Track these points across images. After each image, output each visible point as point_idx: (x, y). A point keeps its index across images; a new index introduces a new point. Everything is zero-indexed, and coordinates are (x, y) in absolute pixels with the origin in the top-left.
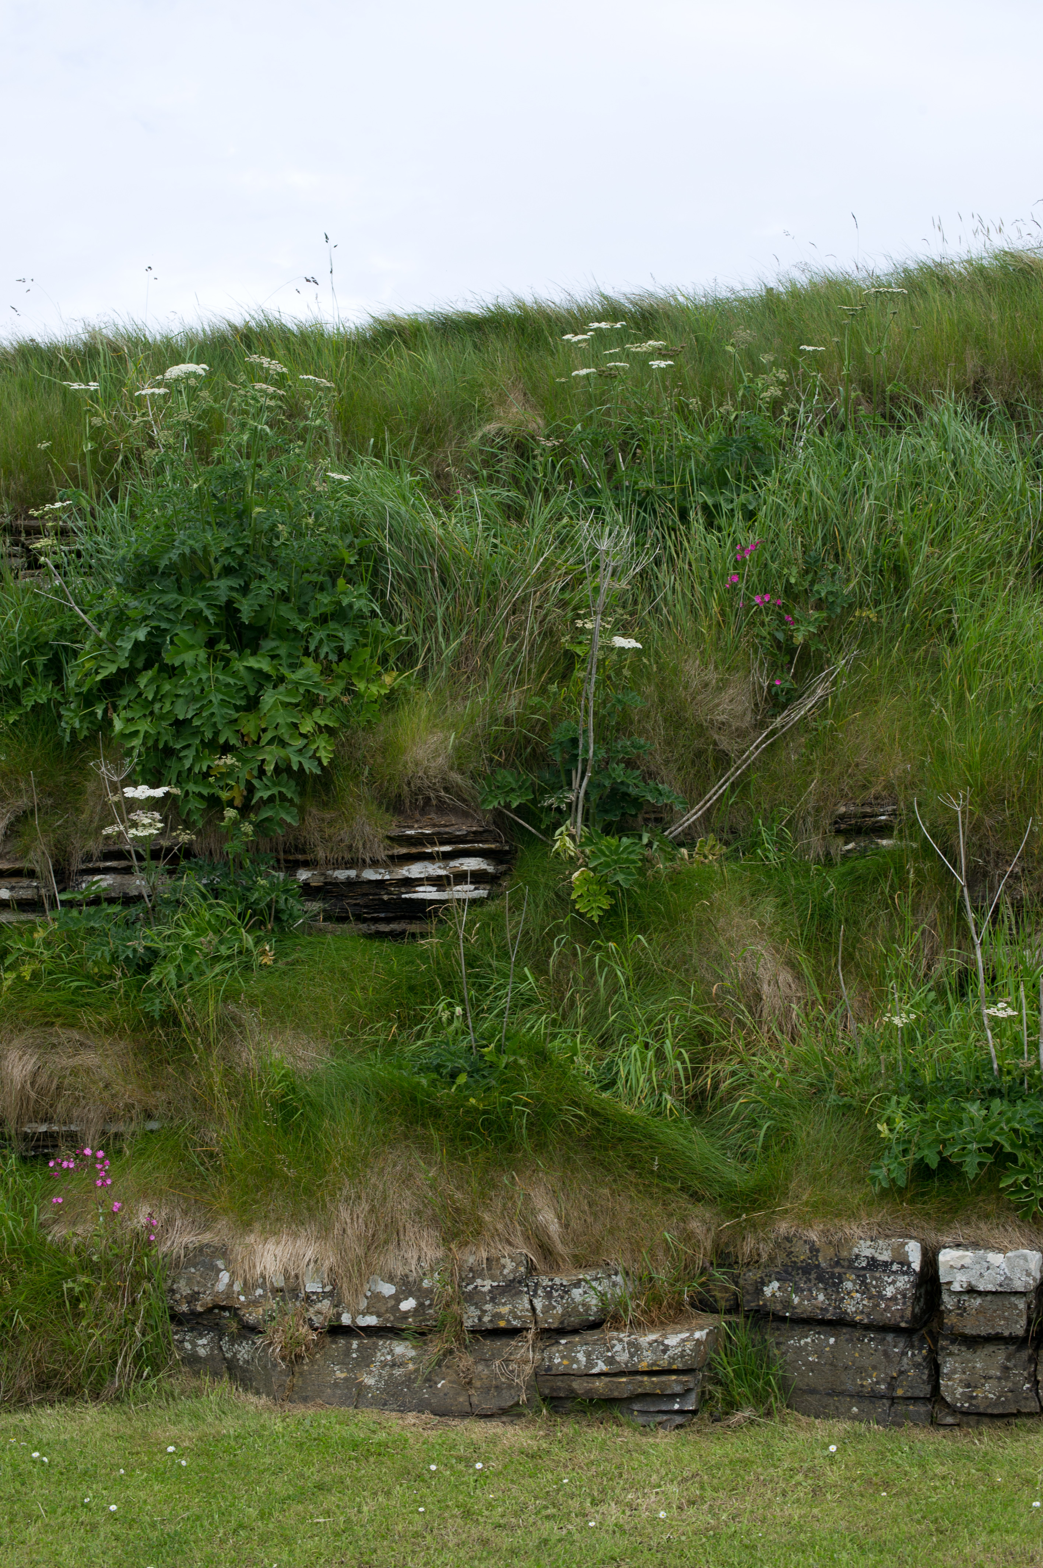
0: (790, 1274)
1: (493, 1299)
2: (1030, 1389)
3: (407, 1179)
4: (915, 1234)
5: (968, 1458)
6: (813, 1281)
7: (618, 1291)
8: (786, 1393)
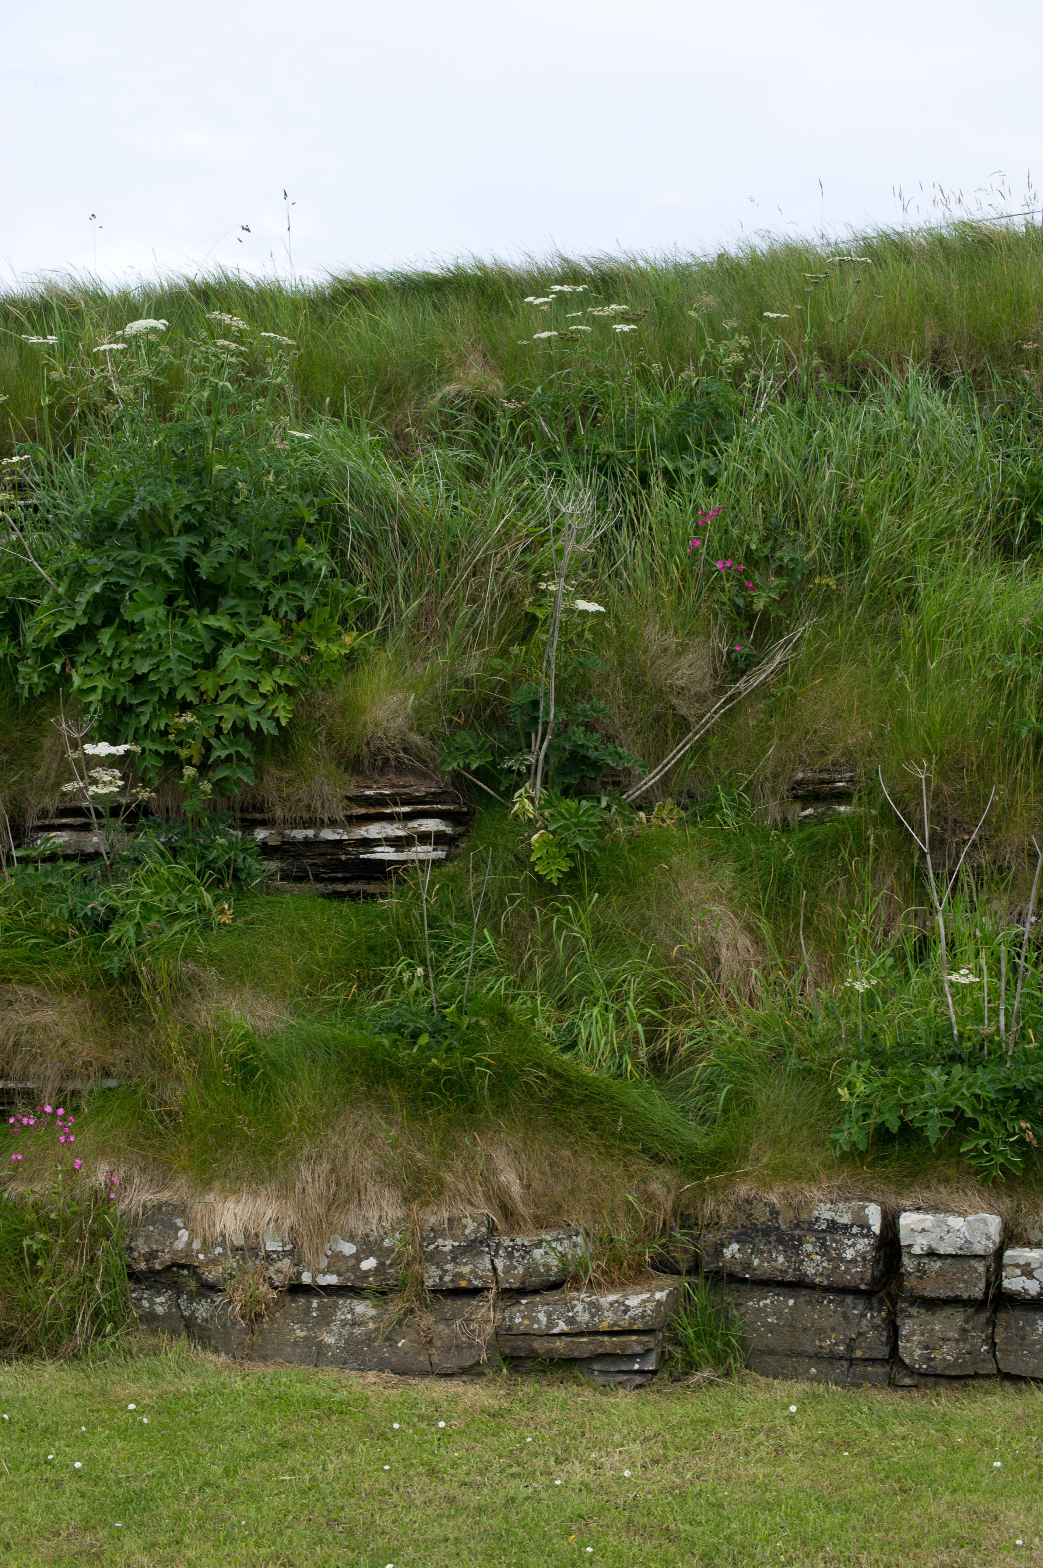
0: (750, 1236)
1: (454, 1259)
2: (987, 1352)
3: (368, 1139)
4: (875, 1197)
5: (927, 1418)
6: (773, 1244)
7: (579, 1251)
8: (746, 1353)
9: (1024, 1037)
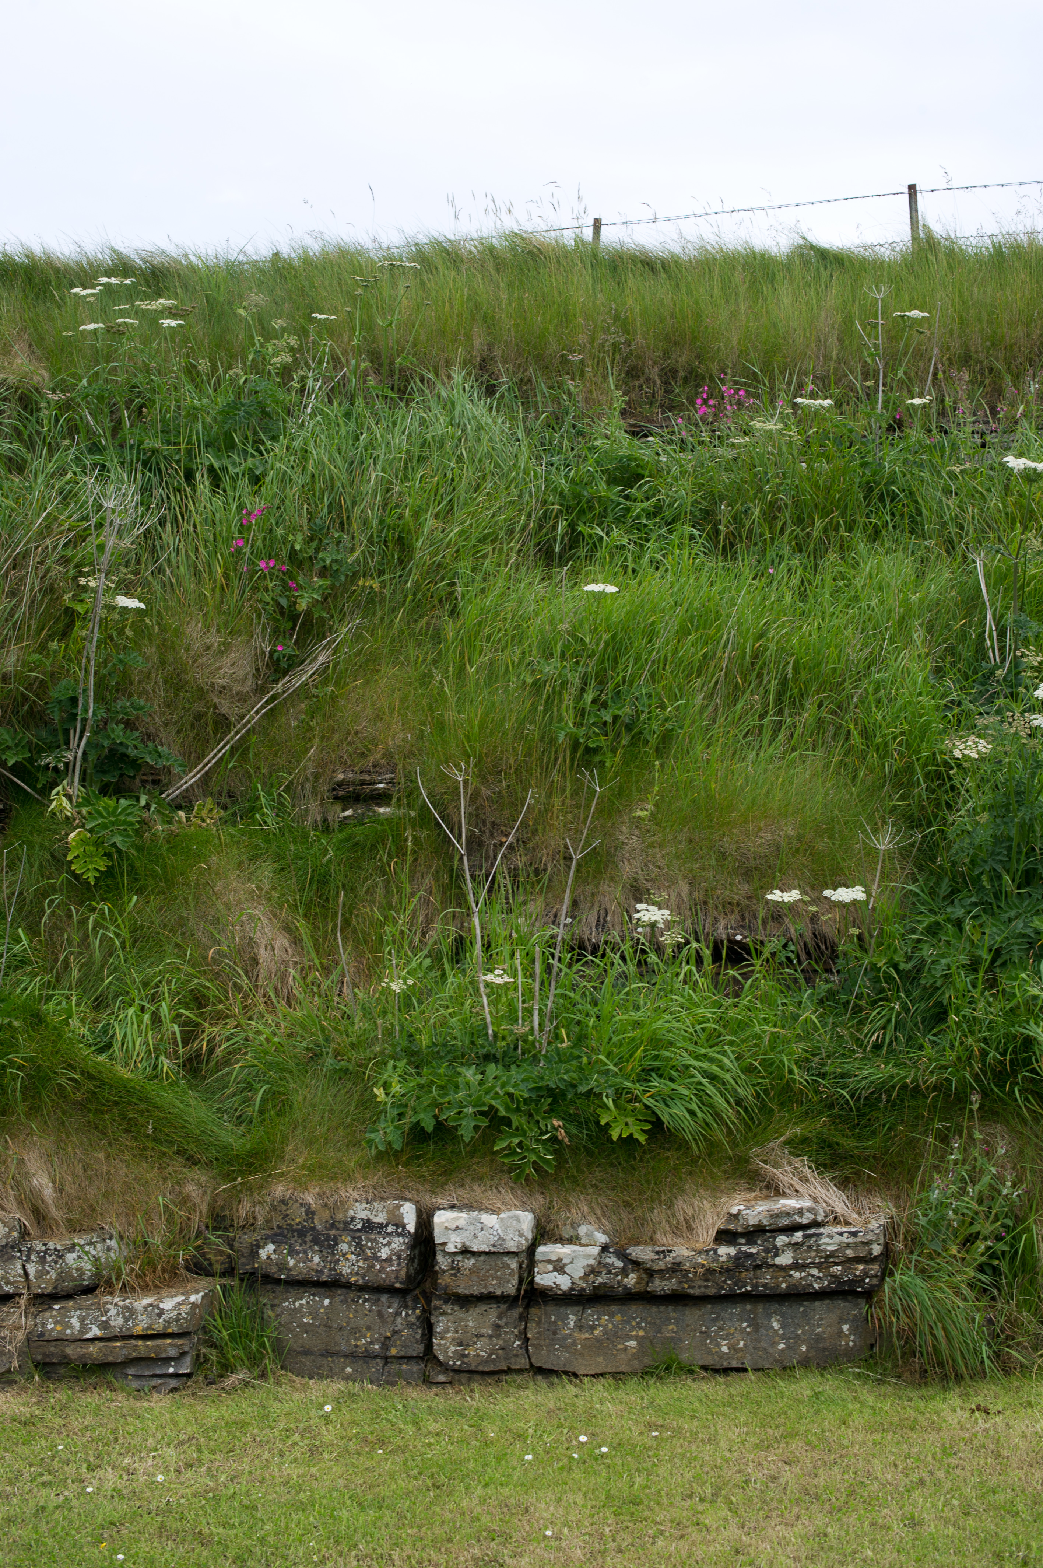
0: (285, 1237)
2: (520, 1347)
4: (409, 1196)
5: (461, 1414)
6: (309, 1244)
7: (112, 1255)
8: (280, 1354)
9: (557, 1036)
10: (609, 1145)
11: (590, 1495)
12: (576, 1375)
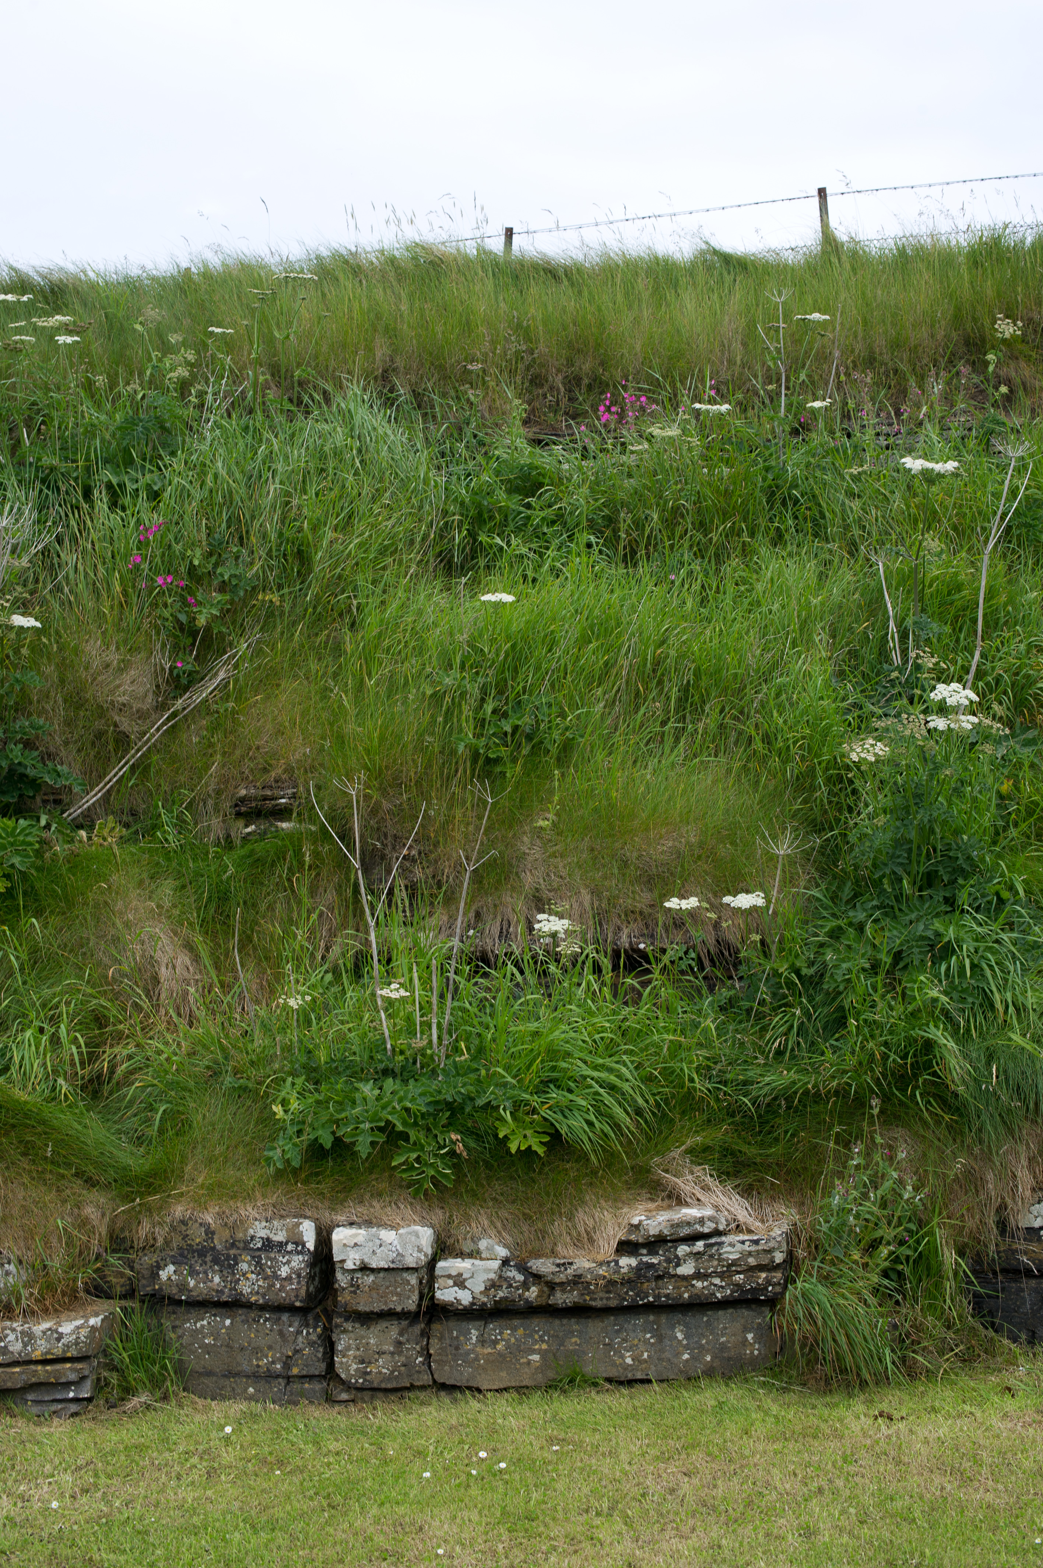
0: (186, 1257)
2: (423, 1363)
4: (309, 1214)
5: (363, 1433)
6: (209, 1264)
7: (11, 1280)
8: (183, 1376)
9: (457, 1050)
10: (508, 1158)
11: (486, 1512)
12: (479, 1391)
